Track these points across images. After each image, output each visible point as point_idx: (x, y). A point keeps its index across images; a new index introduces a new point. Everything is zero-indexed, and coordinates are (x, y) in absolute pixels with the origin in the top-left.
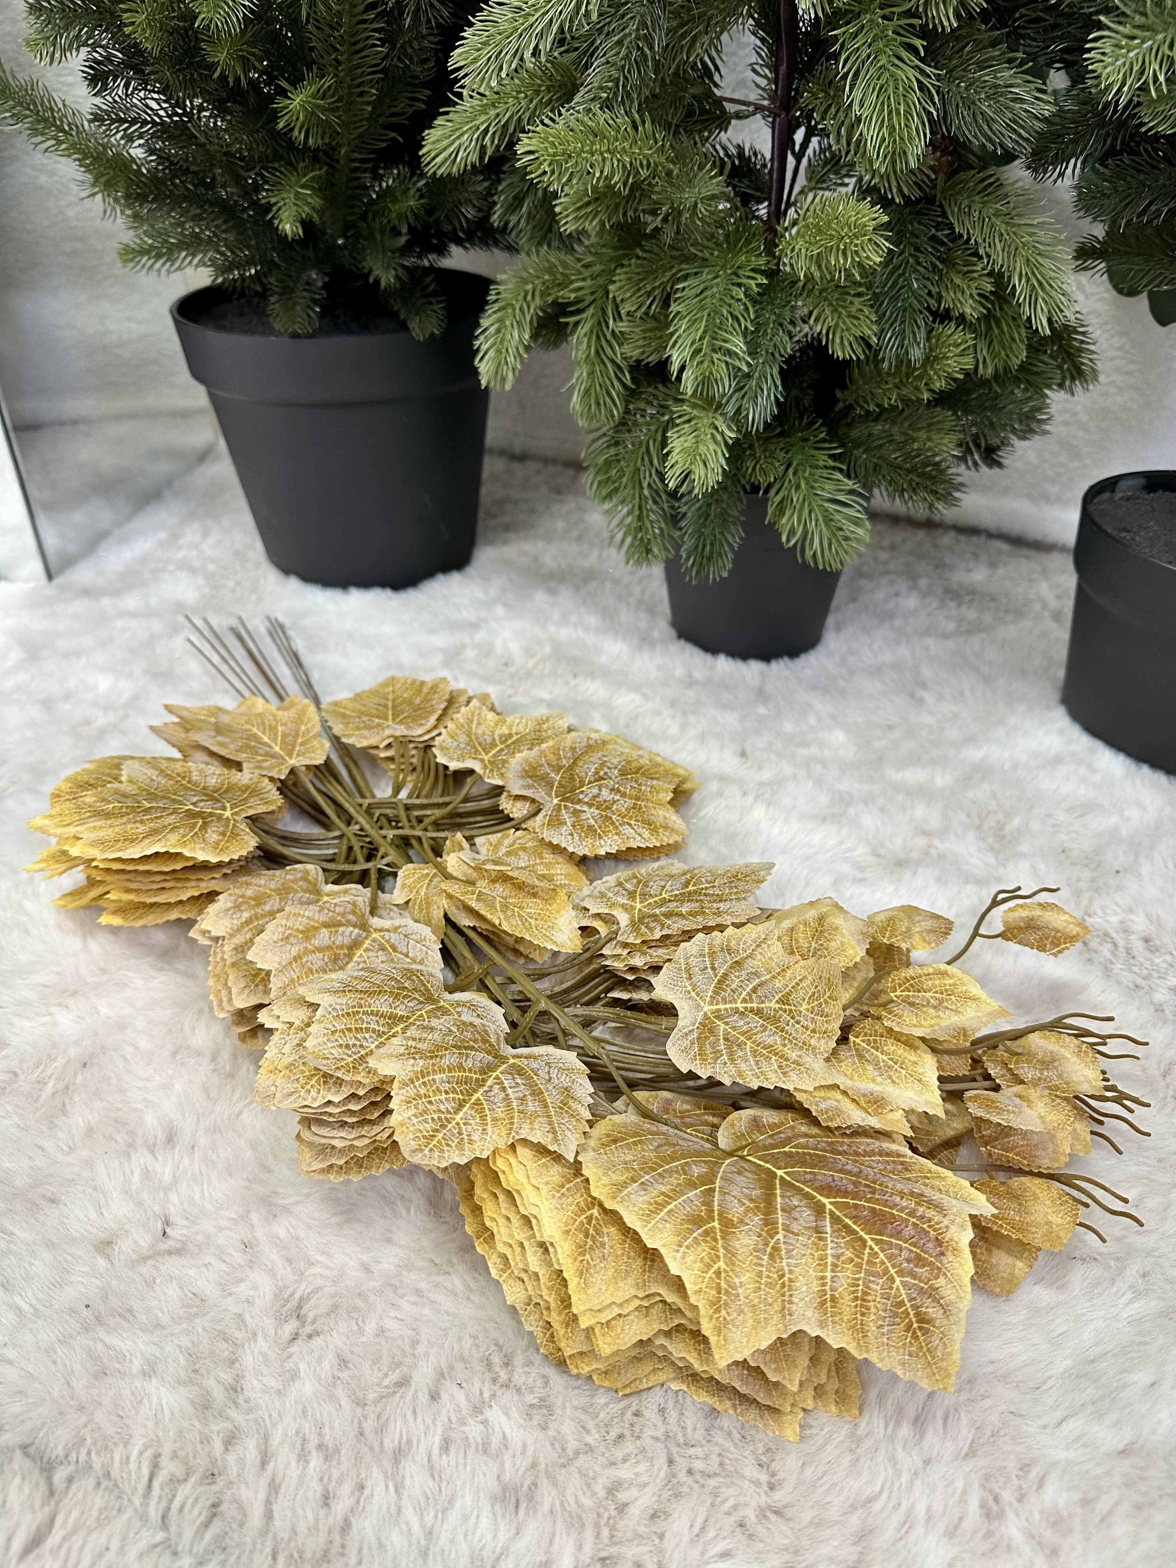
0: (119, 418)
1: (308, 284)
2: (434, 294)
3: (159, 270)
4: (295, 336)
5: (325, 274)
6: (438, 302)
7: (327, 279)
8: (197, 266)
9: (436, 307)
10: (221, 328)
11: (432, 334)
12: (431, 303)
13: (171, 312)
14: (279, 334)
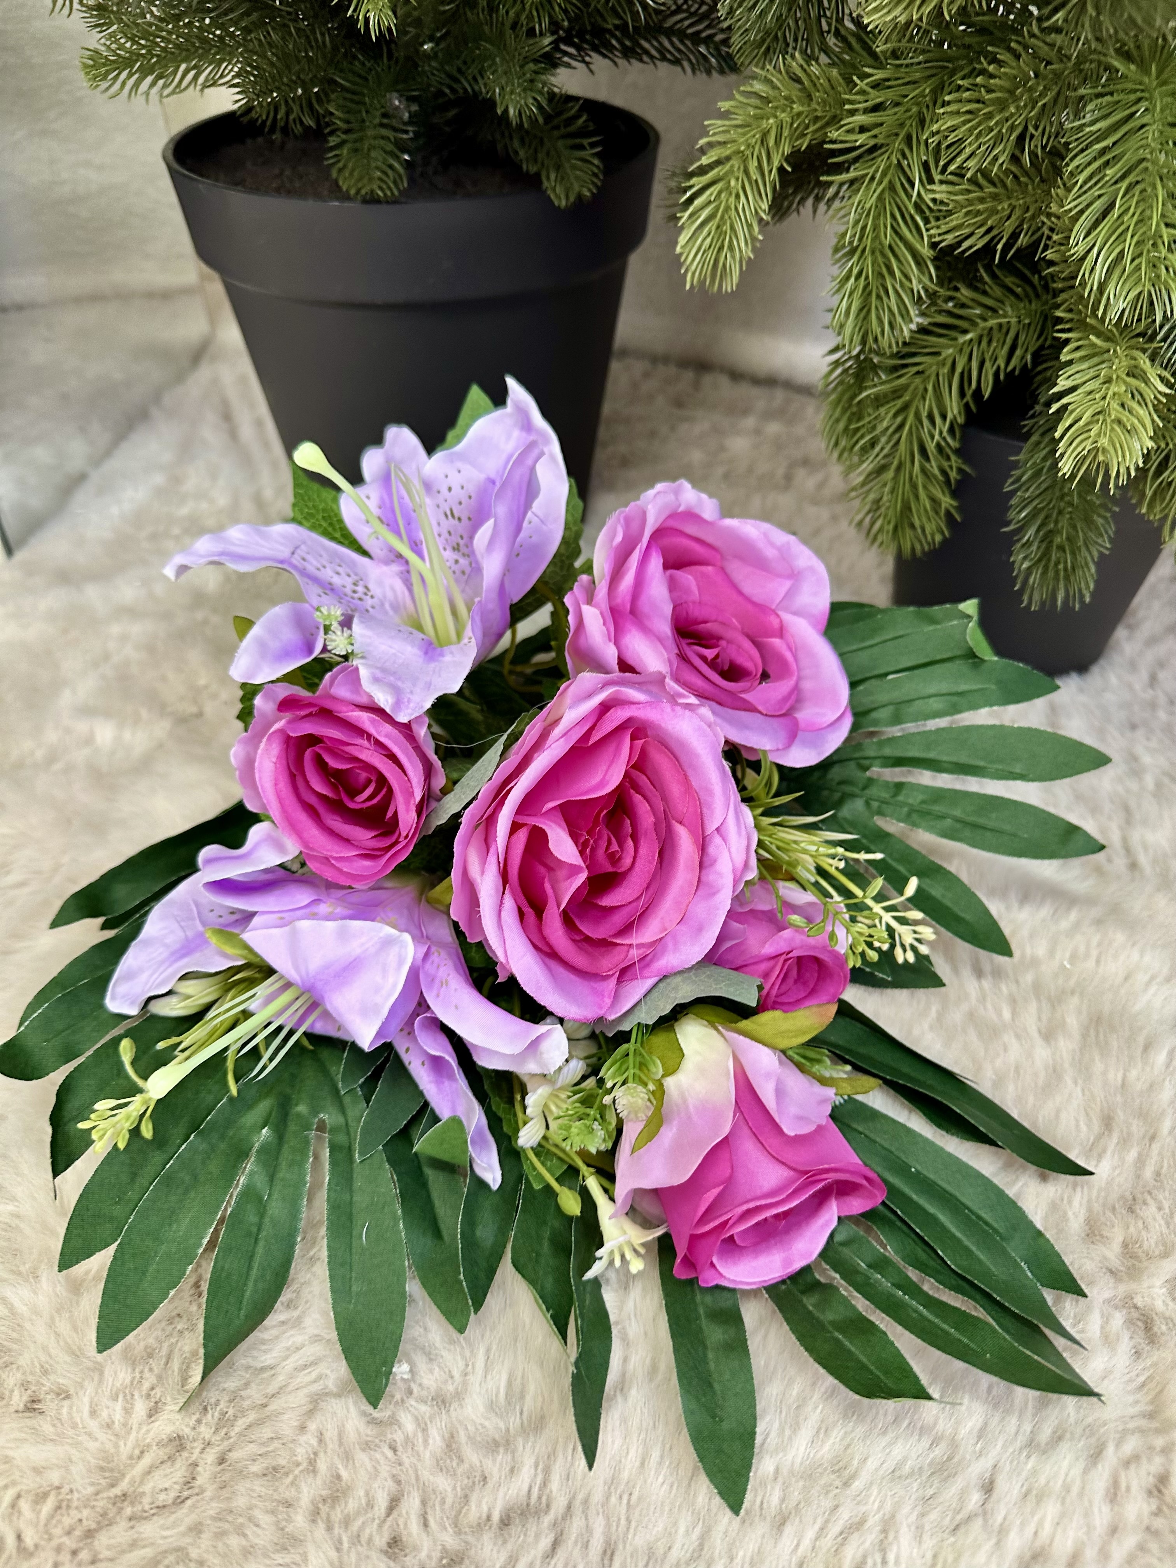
0: (80, 300)
1: (385, 115)
2: (583, 133)
3: (147, 94)
4: (372, 200)
5: (411, 99)
6: (593, 145)
7: (415, 108)
8: (205, 86)
9: (586, 154)
10: (238, 183)
11: (580, 196)
12: (581, 147)
13: (165, 158)
14: (346, 197)
